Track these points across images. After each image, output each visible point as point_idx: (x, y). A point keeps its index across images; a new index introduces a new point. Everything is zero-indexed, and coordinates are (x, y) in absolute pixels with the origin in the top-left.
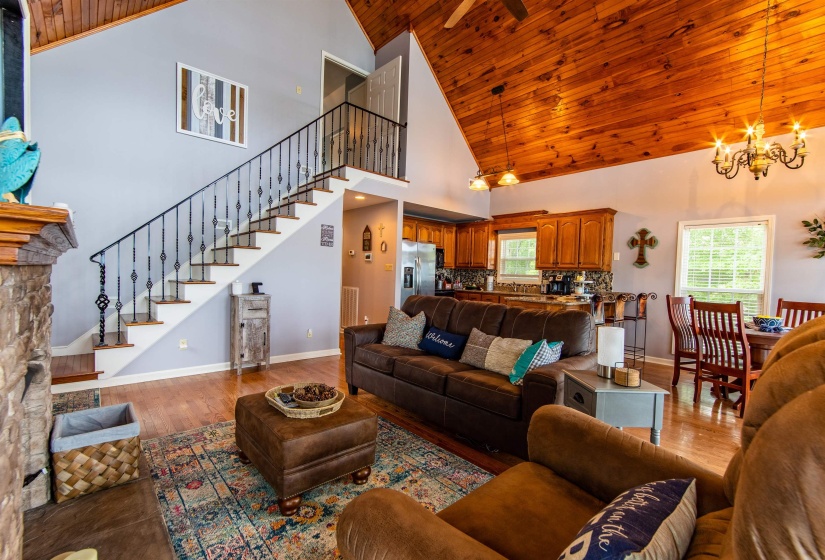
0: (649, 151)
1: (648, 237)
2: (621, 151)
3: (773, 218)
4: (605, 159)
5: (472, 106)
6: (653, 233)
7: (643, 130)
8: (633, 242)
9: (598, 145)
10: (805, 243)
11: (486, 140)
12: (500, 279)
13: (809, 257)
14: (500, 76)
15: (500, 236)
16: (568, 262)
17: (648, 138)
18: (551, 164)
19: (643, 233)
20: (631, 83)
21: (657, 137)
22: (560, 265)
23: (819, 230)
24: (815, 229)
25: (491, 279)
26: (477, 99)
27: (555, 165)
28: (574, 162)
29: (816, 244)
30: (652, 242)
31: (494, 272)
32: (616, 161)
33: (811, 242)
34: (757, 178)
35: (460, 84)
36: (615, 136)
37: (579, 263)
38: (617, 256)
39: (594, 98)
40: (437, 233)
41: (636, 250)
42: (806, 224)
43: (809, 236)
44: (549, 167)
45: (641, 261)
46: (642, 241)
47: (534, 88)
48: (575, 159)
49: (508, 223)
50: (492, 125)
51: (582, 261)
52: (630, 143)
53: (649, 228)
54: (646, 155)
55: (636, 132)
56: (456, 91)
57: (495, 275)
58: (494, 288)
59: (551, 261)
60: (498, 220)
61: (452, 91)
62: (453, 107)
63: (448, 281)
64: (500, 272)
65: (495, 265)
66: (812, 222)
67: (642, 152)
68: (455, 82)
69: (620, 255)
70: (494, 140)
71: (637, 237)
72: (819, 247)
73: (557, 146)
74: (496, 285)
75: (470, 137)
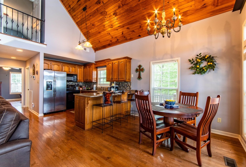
0: (140, 35)
1: (141, 68)
2: (131, 35)
3: (179, 59)
4: (127, 38)
5: (79, 17)
6: (143, 66)
7: (136, 25)
8: (137, 70)
9: (123, 32)
10: (190, 68)
11: (88, 31)
12: (99, 86)
13: (191, 74)
14: (83, 3)
15: (98, 69)
16: (115, 78)
17: (138, 29)
18: (111, 41)
19: (140, 66)
20: (127, 4)
21: (141, 28)
22: (113, 80)
23: (194, 63)
24: (192, 63)
25: (95, 86)
26: (79, 13)
27: (112, 41)
28: (118, 40)
29: (193, 69)
30: (142, 70)
31: (96, 83)
32: (131, 39)
33: (191, 68)
34: (163, 37)
35: (72, 7)
36: (128, 28)
37: (119, 79)
38: (132, 76)
39: (117, 12)
40: (74, 68)
41: (138, 73)
42: (190, 61)
43: (191, 65)
44: (111, 42)
45: (139, 78)
46: (140, 70)
47: (96, 8)
48: (118, 39)
49: (99, 64)
50: (88, 25)
51: (119, 78)
52: (133, 31)
53: (142, 65)
54: (140, 36)
55: (134, 26)
56: (71, 10)
57: (97, 84)
58: (96, 89)
59: (111, 78)
60: (97, 63)
61: (70, 10)
62: (72, 17)
63: (81, 87)
64: (98, 83)
65: (97, 80)
66: (191, 60)
67: (138, 35)
68: (70, 6)
69: (134, 75)
70: (90, 31)
71: (138, 68)
72: (194, 69)
73: (111, 33)
74: (97, 88)
75: (83, 30)
